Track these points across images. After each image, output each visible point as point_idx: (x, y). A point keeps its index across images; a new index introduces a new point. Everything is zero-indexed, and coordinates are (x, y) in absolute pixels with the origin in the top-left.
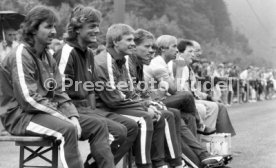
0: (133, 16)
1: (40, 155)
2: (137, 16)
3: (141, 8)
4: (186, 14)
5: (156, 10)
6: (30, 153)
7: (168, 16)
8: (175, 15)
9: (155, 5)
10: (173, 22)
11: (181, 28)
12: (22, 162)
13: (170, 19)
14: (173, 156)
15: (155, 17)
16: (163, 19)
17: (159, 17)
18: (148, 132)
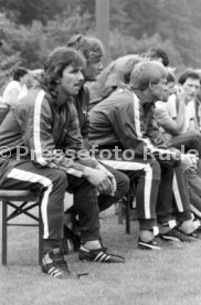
0: (118, 35)
1: (25, 212)
2: (124, 34)
3: (127, 24)
4: (183, 30)
5: (146, 27)
6: (14, 209)
7: (161, 34)
8: (170, 32)
9: (145, 21)
10: (168, 42)
11: (177, 49)
12: (6, 219)
13: (164, 37)
14: (181, 209)
15: (145, 35)
16: (156, 38)
17: (150, 35)
18: (154, 182)
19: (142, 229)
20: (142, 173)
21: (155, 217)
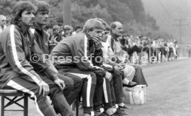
0: (77, 5)
1: (15, 102)
4: (113, 3)
8: (106, 4)
10: (104, 9)
12: (3, 107)
13: (102, 7)
14: (107, 101)
15: (92, 5)
16: (98, 7)
18: (92, 85)
19: (85, 113)
20: (86, 80)
21: (92, 106)
